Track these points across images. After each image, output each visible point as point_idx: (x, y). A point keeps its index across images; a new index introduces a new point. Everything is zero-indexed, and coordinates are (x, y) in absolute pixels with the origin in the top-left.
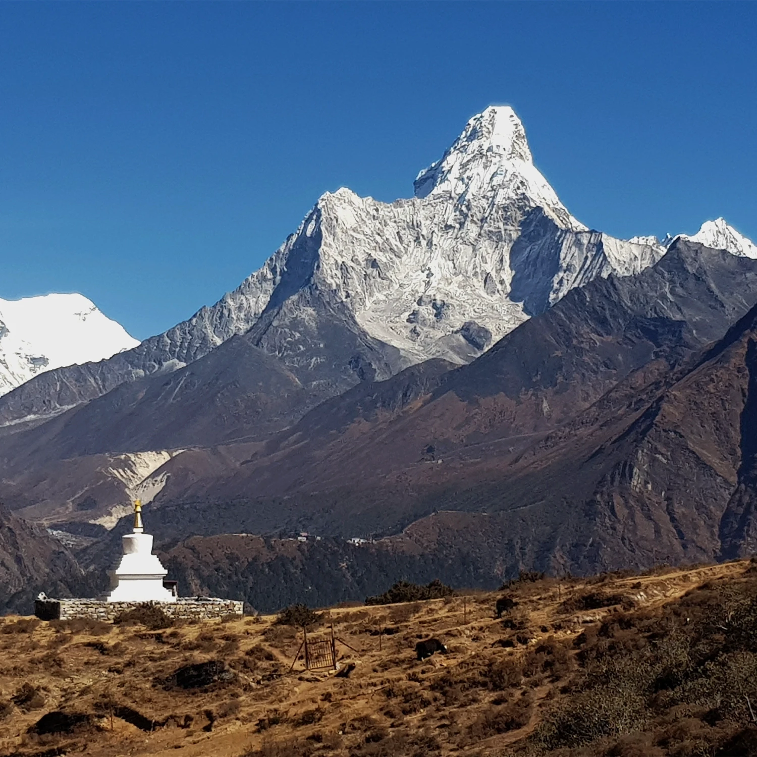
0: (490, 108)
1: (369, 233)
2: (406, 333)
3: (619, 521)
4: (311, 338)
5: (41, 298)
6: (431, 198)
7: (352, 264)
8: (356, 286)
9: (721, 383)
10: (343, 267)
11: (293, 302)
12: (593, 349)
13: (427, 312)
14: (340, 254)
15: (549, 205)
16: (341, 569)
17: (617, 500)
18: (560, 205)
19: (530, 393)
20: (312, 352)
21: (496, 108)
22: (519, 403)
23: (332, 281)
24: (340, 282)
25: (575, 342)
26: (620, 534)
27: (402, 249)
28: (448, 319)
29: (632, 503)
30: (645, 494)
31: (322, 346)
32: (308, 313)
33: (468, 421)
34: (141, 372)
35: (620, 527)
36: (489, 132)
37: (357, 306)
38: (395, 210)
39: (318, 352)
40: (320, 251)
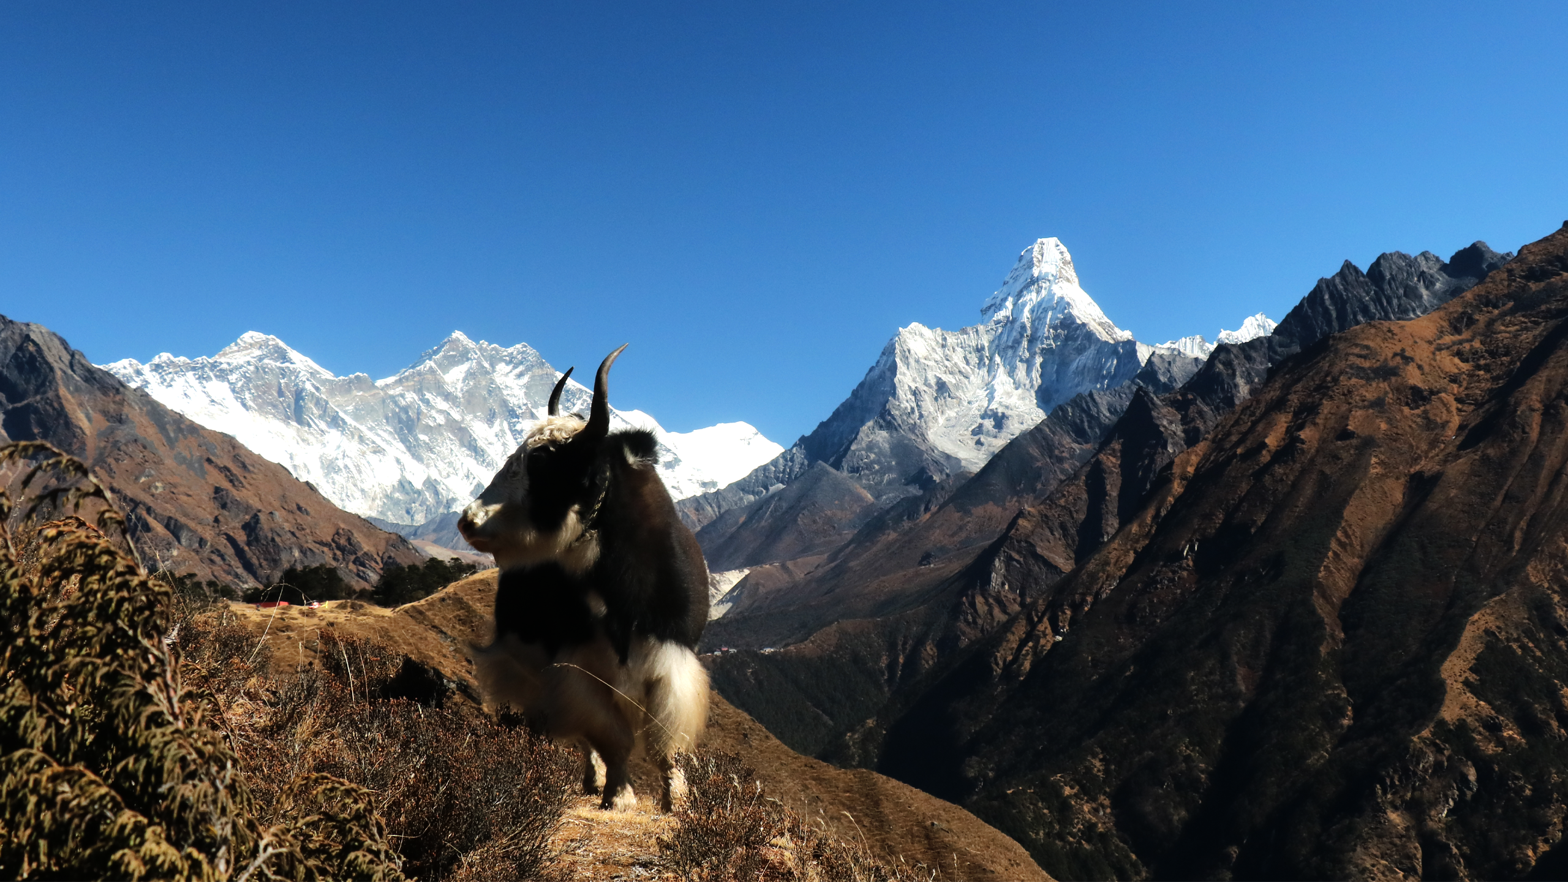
0: (1039, 240)
1: (939, 359)
2: (972, 443)
3: (980, 617)
4: (884, 457)
5: (710, 429)
6: (993, 323)
7: (925, 388)
8: (928, 405)
9: (1071, 498)
10: (915, 393)
11: (869, 428)
12: (1072, 456)
13: (989, 424)
14: (914, 380)
15: (1095, 320)
16: (746, 675)
17: (979, 600)
18: (1105, 319)
19: (1015, 499)
20: (884, 470)
21: (1044, 240)
22: (1005, 509)
23: (908, 405)
24: (914, 405)
25: (1057, 452)
26: (980, 627)
27: (969, 370)
28: (1008, 427)
29: (991, 600)
30: (1002, 593)
31: (893, 463)
32: (882, 437)
33: (961, 528)
34: (752, 498)
35: (980, 622)
36: (1039, 261)
37: (930, 424)
38: (961, 337)
39: (889, 469)
40: (896, 380)
